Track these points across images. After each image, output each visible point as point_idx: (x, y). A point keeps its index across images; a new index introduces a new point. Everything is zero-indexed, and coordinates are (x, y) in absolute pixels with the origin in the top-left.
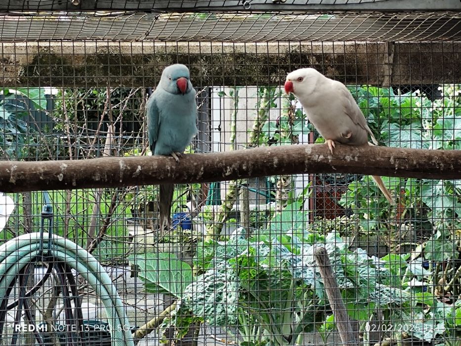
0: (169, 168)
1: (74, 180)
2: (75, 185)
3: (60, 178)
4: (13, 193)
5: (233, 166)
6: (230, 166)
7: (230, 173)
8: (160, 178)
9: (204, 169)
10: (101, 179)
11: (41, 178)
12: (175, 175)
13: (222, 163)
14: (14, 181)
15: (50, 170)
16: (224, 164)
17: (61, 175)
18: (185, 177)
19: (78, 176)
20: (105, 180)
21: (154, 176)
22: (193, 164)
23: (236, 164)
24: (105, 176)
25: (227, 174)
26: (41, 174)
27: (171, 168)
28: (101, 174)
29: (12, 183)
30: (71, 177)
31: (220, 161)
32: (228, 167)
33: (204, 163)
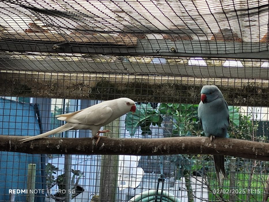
0: (121, 146)
1: (66, 149)
2: (67, 152)
3: (58, 147)
4: (32, 154)
5: (158, 147)
6: (157, 147)
7: (156, 151)
8: (115, 151)
9: (141, 148)
10: (81, 149)
11: (47, 146)
12: (124, 150)
13: (152, 145)
14: (32, 148)
15: (53, 142)
16: (153, 146)
17: (59, 145)
18: (130, 151)
19: (68, 147)
20: (83, 150)
21: (112, 149)
22: (135, 144)
23: (160, 146)
24: (83, 148)
25: (155, 151)
26: (47, 144)
27: (122, 146)
28: (81, 146)
29: (31, 149)
30: (64, 147)
31: (151, 143)
32: (155, 147)
33: (141, 144)
